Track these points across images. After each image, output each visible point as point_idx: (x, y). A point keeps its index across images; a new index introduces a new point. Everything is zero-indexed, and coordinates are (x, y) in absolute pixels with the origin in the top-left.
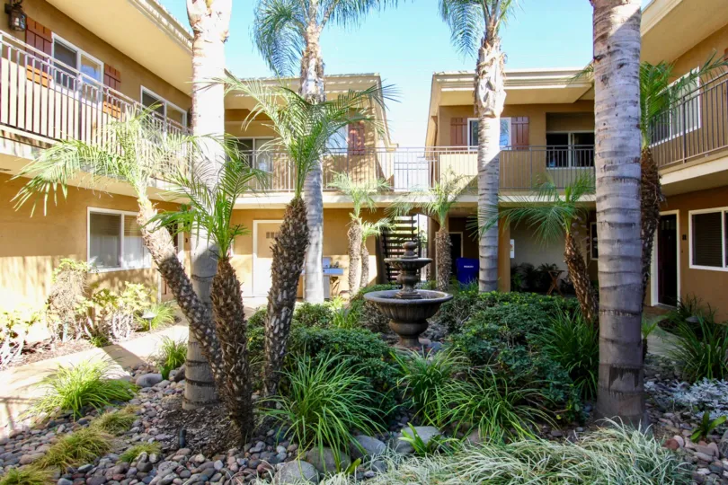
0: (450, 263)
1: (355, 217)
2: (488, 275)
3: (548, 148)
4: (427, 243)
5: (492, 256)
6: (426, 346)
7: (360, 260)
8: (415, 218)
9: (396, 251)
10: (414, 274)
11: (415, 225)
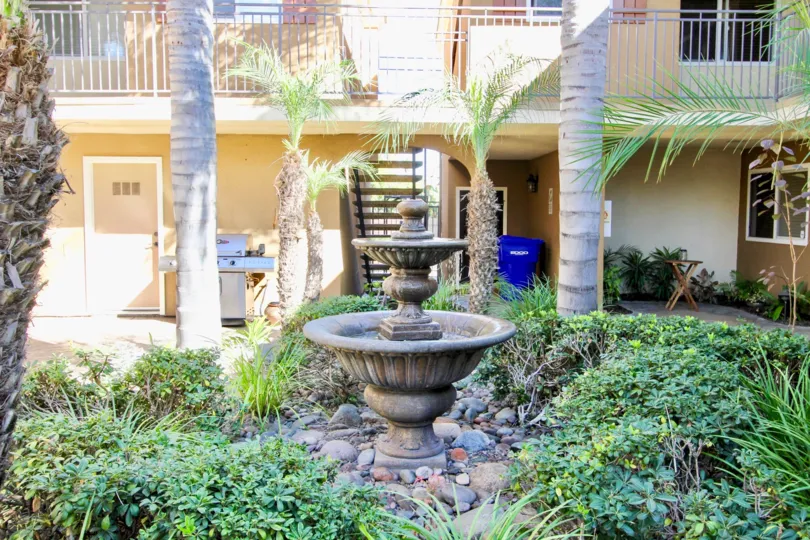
0: (496, 248)
1: (293, 147)
2: (580, 273)
3: (683, 16)
4: (440, 208)
5: (588, 234)
6: (450, 441)
7: (304, 241)
8: (419, 157)
9: (381, 222)
10: (424, 277)
11: (419, 171)
